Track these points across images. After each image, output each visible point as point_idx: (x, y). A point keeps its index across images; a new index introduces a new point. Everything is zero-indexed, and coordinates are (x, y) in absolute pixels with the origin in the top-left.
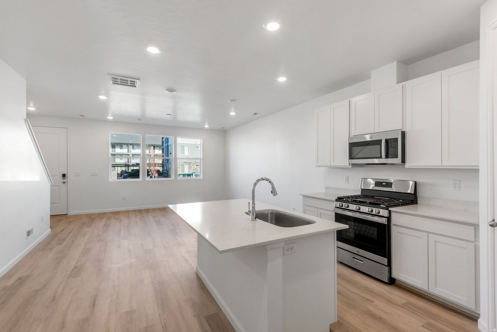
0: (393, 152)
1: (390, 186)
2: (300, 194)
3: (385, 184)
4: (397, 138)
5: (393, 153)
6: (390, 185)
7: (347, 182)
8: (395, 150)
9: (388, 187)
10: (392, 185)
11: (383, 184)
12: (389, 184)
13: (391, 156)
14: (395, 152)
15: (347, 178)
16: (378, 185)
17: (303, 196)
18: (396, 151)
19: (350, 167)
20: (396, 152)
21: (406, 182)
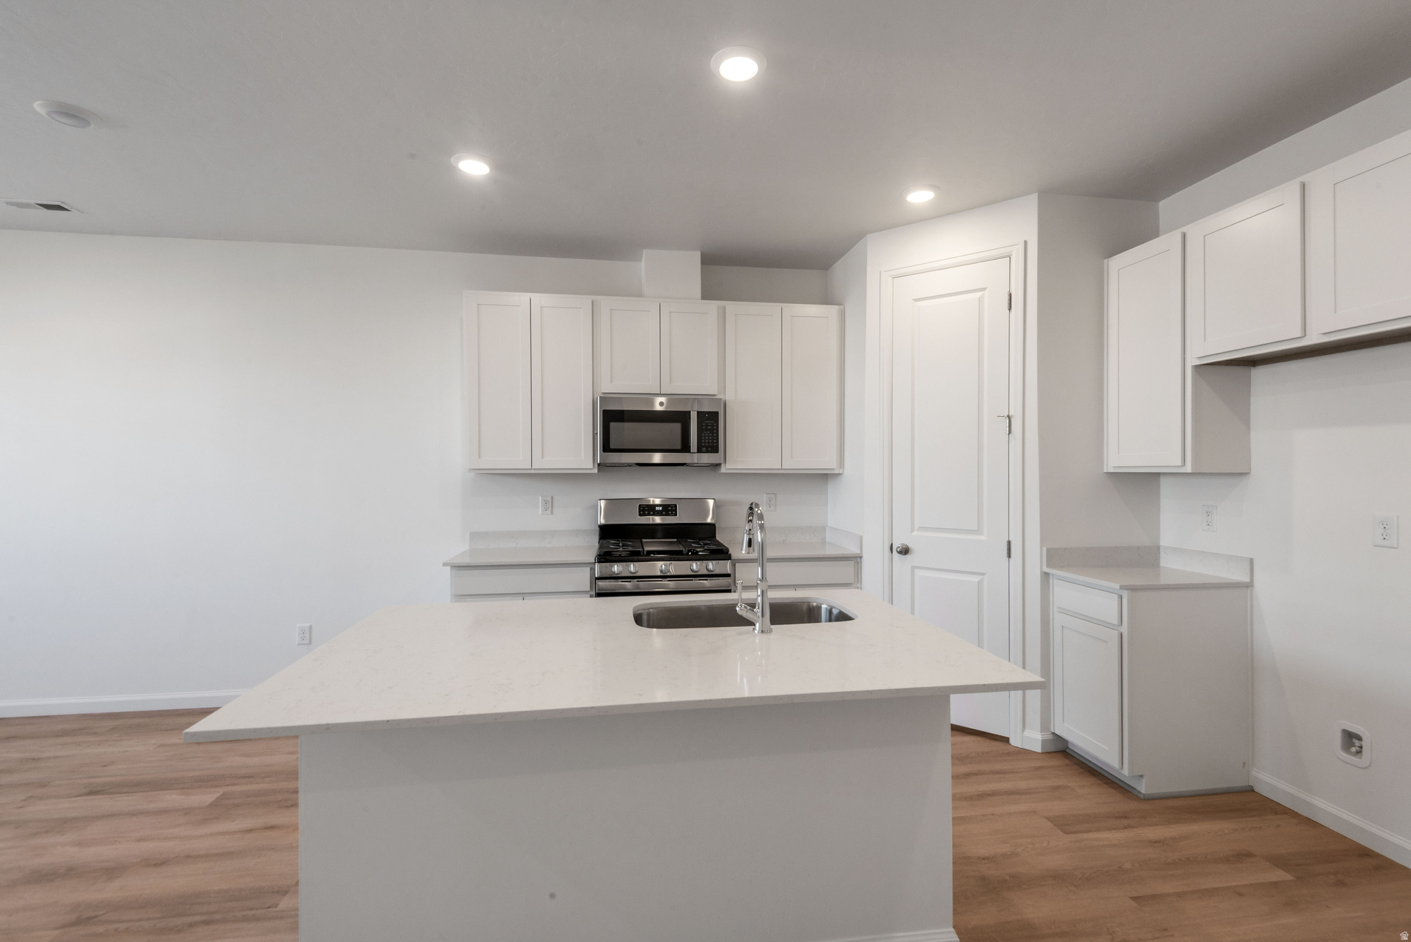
0: (709, 439)
1: (672, 513)
2: (445, 564)
3: (661, 508)
4: (717, 413)
5: (709, 443)
6: (672, 511)
7: (549, 512)
8: (713, 436)
9: (667, 514)
10: (676, 510)
11: (657, 508)
12: (670, 508)
13: (704, 449)
14: (713, 439)
15: (550, 503)
16: (646, 513)
17: (451, 566)
18: (715, 439)
19: (596, 471)
20: (715, 441)
21: (701, 501)
